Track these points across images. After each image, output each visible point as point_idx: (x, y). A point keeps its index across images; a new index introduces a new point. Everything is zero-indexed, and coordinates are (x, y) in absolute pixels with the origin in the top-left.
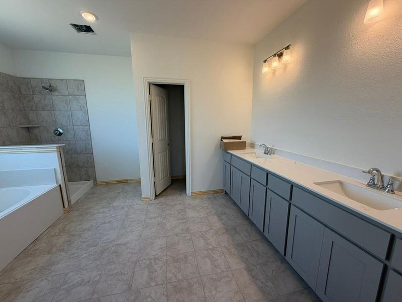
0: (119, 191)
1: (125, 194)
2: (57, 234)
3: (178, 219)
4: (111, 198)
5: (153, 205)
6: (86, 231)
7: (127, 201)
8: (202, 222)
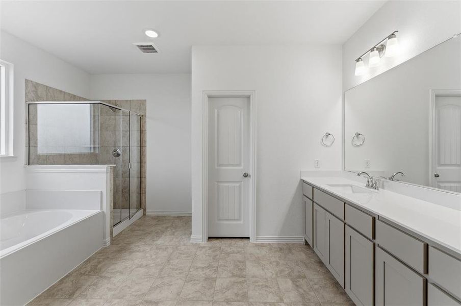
0: (167, 226)
1: (174, 230)
2: (87, 273)
3: (233, 276)
4: (157, 233)
5: (204, 250)
6: (118, 274)
7: (174, 239)
8: (267, 287)
